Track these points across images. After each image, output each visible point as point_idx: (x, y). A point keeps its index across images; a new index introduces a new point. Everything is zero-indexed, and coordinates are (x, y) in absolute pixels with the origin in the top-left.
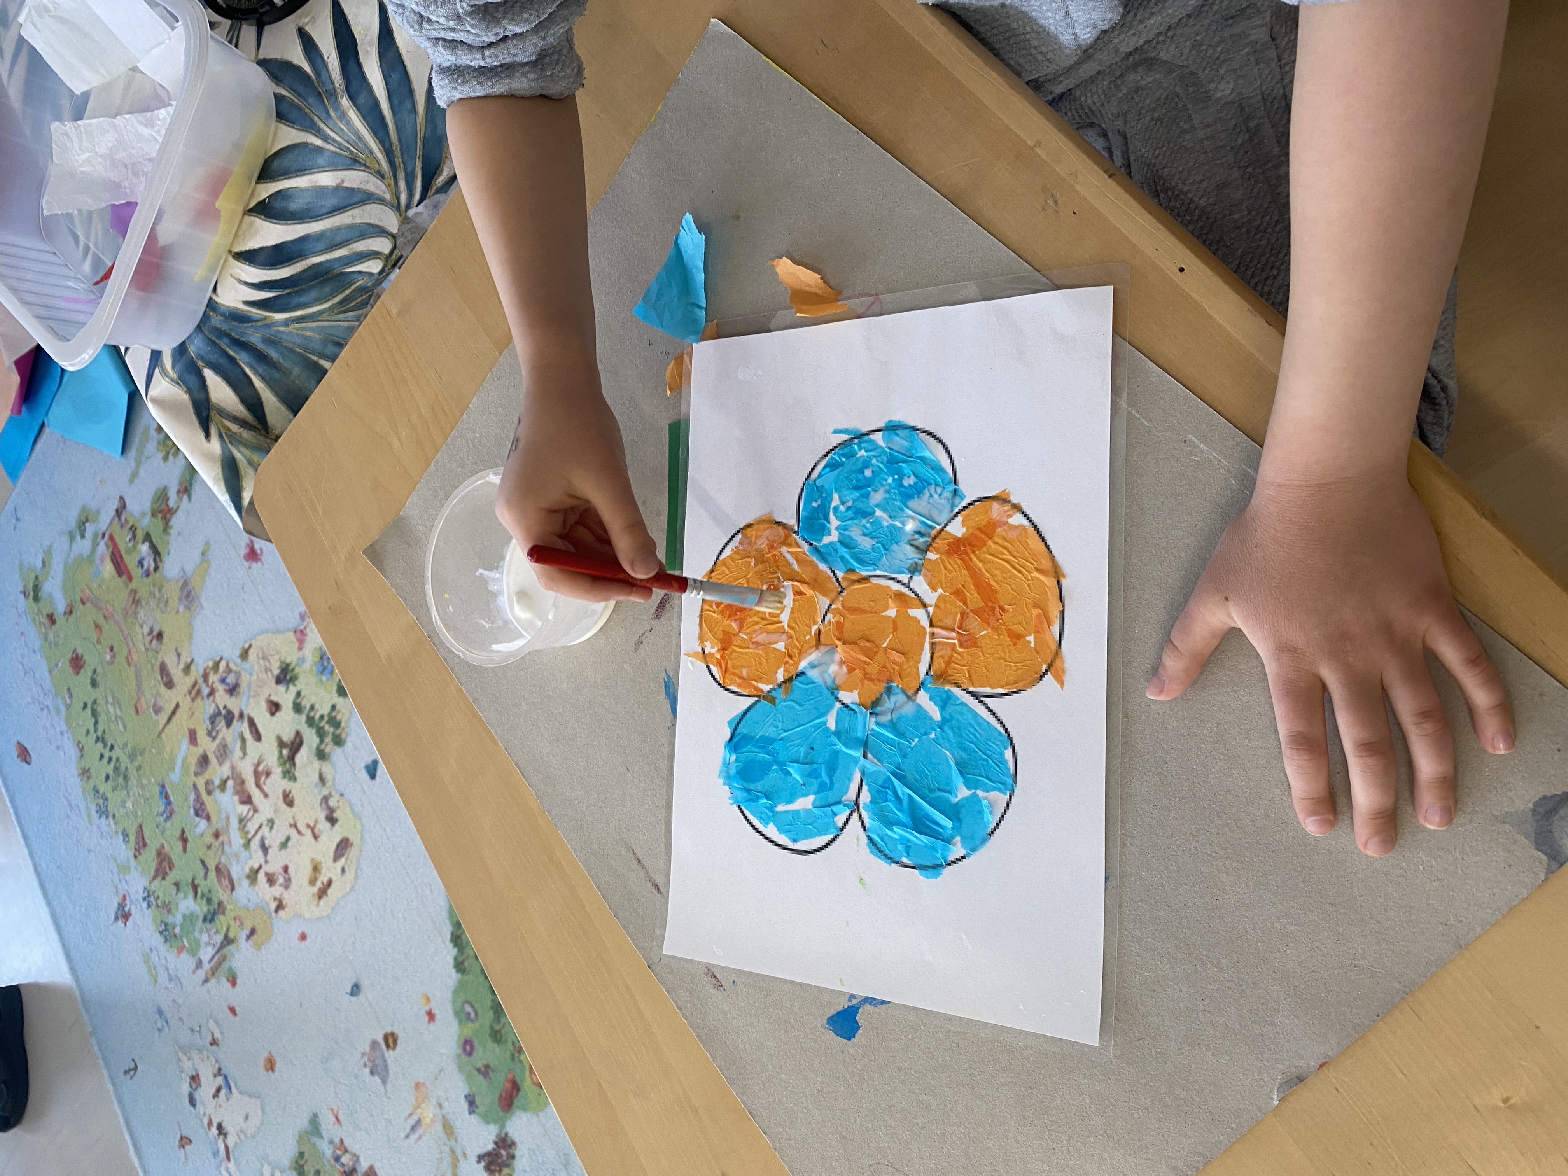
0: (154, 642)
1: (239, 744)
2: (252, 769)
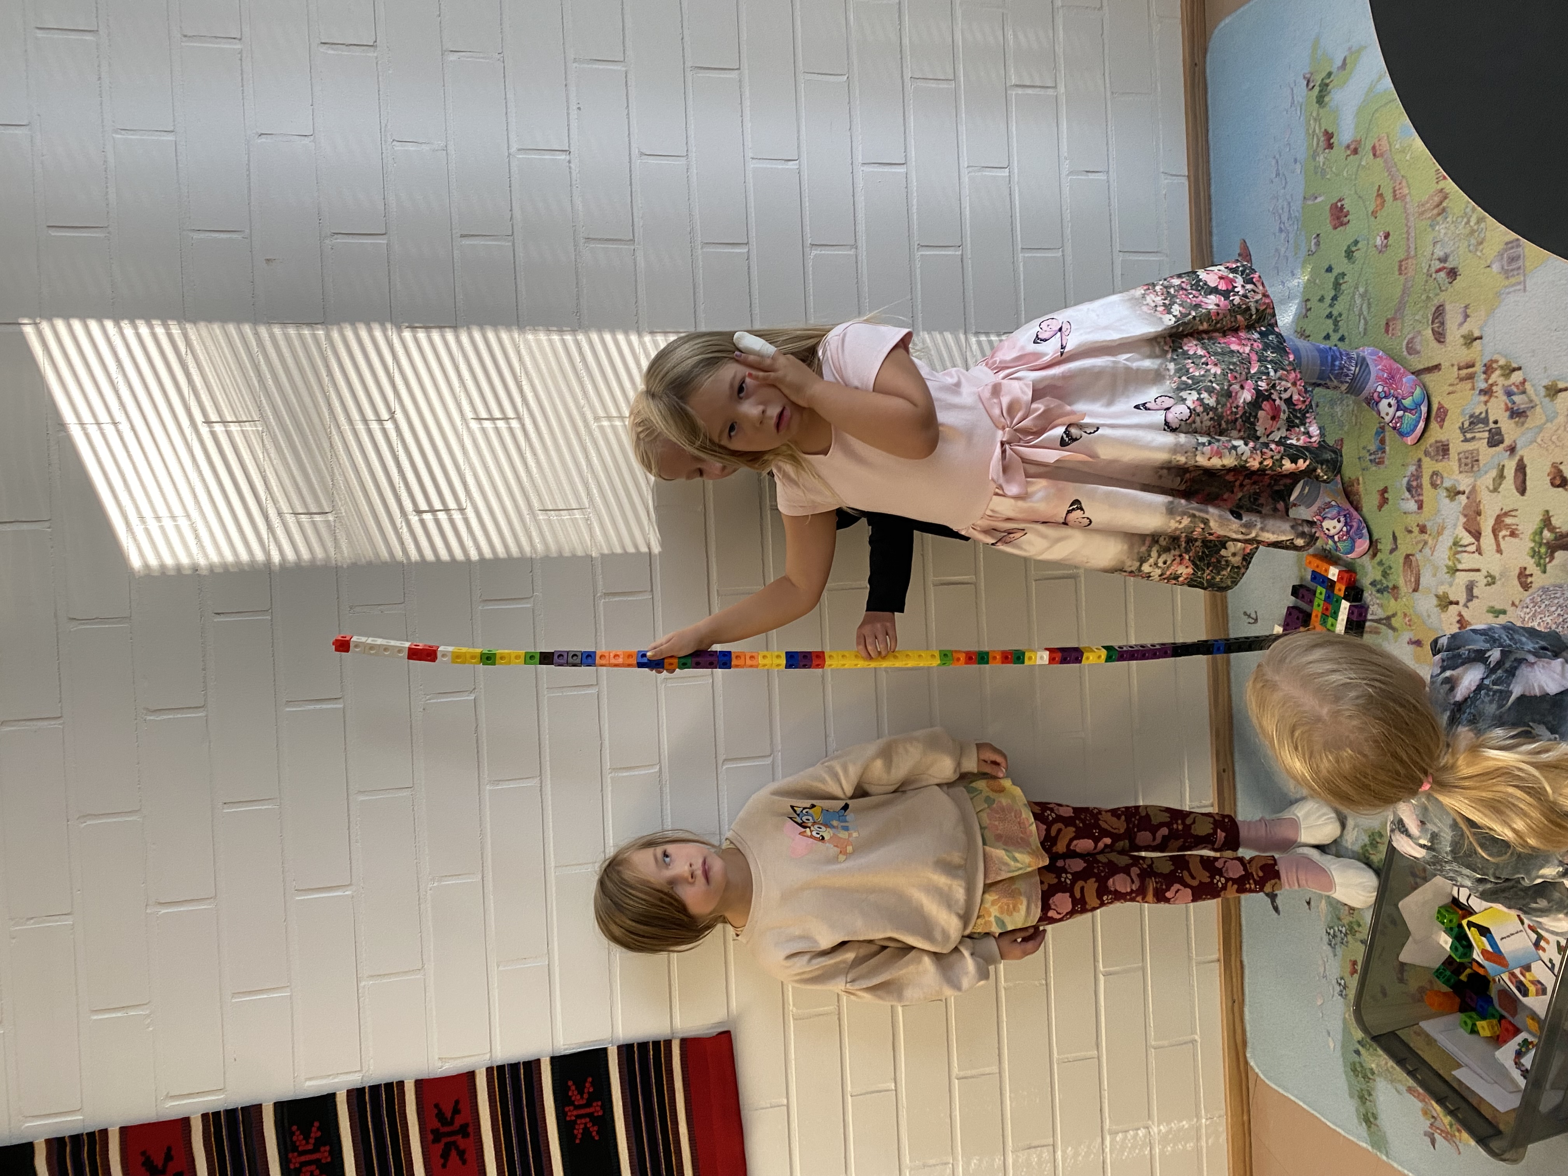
0: (1442, 274)
1: (1494, 473)
2: (1498, 512)
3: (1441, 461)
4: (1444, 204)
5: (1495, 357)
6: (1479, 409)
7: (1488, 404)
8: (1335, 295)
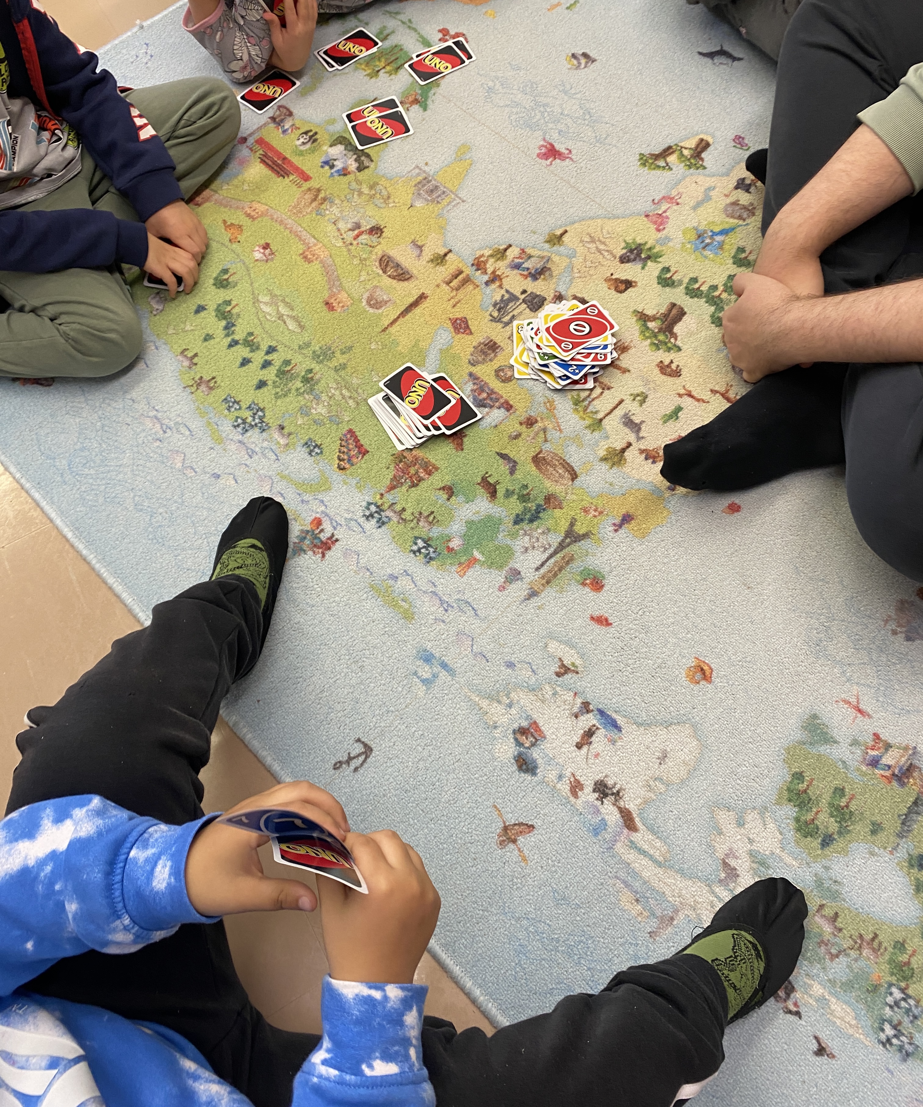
3: (495, 356)
6: (497, 296)
7: (505, 286)
8: (228, 323)
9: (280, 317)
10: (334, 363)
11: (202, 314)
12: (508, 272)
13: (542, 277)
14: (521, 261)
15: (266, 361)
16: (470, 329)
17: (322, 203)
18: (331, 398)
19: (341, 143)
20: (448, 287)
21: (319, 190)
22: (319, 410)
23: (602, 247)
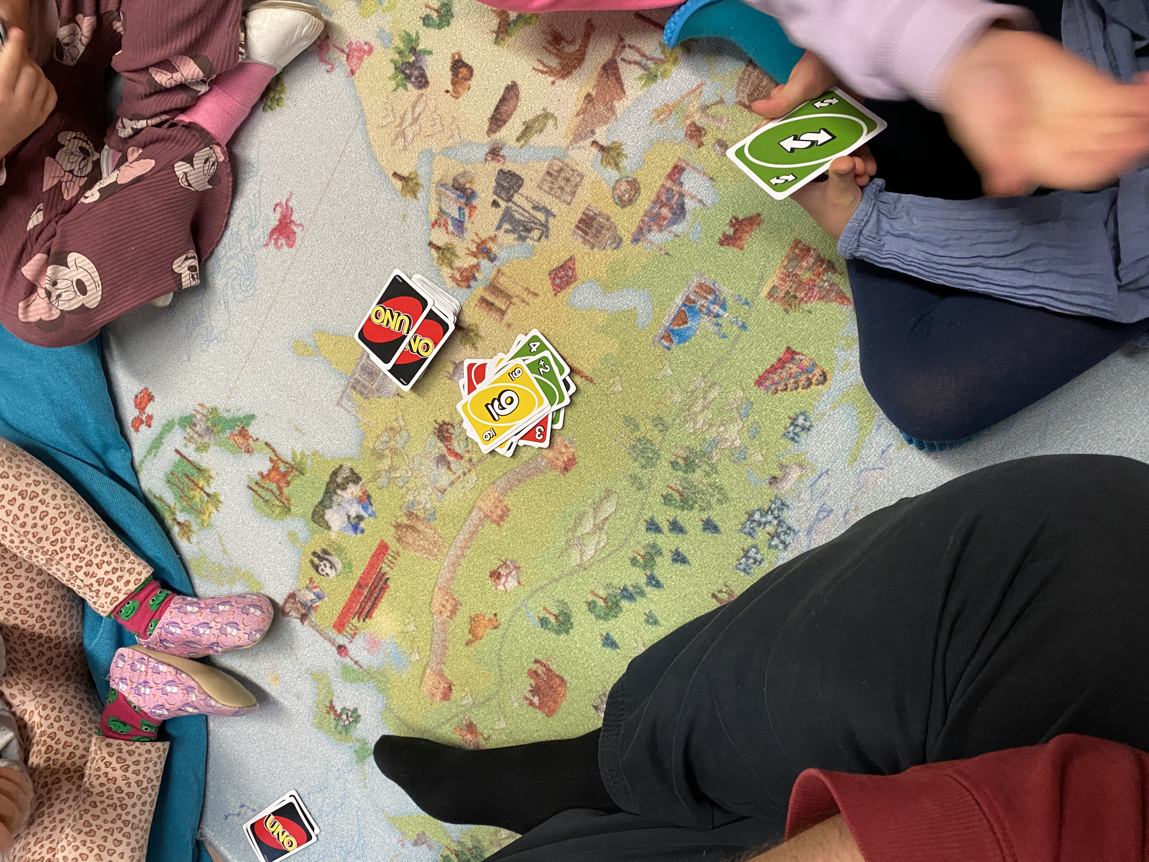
3: (600, 214)
4: (405, 520)
5: (448, 281)
6: (508, 239)
7: (492, 233)
8: (624, 597)
9: (598, 528)
10: (655, 435)
11: (616, 637)
12: (469, 235)
13: (468, 186)
14: (450, 222)
15: (671, 530)
16: (565, 263)
17: (417, 516)
18: (711, 425)
19: (322, 516)
20: (509, 311)
21: (398, 526)
22: (734, 436)
23: (409, 118)
